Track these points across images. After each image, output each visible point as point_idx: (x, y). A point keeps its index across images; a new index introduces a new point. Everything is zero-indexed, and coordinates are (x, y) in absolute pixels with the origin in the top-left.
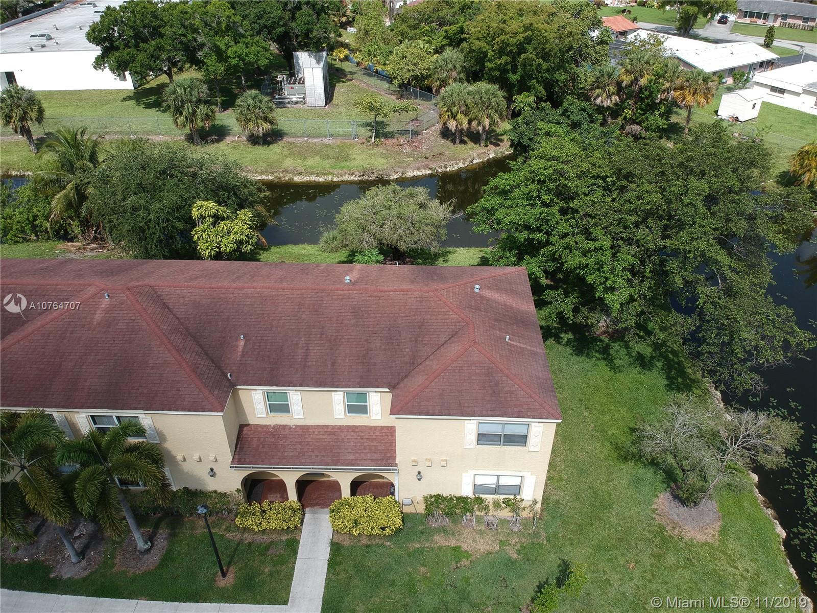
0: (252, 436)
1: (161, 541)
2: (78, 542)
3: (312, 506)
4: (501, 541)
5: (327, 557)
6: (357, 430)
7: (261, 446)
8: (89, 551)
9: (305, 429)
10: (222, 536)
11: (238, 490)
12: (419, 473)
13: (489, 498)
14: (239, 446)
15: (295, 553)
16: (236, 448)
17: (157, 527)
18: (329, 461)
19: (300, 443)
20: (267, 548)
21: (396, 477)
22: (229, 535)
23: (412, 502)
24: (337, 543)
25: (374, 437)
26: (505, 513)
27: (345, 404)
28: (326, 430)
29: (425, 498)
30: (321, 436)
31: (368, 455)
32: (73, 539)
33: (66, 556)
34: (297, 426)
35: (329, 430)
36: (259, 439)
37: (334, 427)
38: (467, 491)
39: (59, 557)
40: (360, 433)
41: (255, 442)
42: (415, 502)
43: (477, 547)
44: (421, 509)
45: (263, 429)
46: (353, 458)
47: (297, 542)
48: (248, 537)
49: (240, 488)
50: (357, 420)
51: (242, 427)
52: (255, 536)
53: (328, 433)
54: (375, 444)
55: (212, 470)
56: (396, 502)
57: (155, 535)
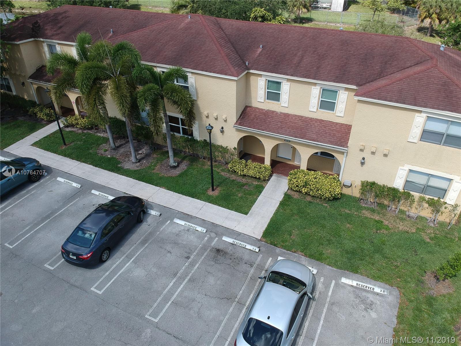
0: (251, 113)
1: (184, 166)
2: (139, 155)
3: (278, 173)
4: (418, 228)
5: (281, 200)
6: (322, 123)
7: (256, 119)
8: (143, 160)
9: (287, 115)
10: (219, 173)
11: (235, 148)
12: (364, 159)
13: (416, 195)
14: (242, 116)
15: (260, 192)
16: (240, 117)
17: (183, 159)
18: (298, 136)
19: (281, 122)
20: (243, 185)
21: (344, 159)
22: (222, 173)
23: (351, 185)
24: (289, 195)
25: (334, 128)
26: (426, 212)
27: (319, 99)
28: (301, 118)
29: (363, 183)
30: (296, 121)
31: (327, 137)
32: (137, 154)
33: (130, 160)
34: (281, 113)
35: (302, 119)
36: (255, 115)
37: (306, 118)
38: (399, 184)
39: (127, 159)
40: (324, 125)
41: (253, 116)
42: (353, 186)
43: (397, 226)
44: (356, 193)
45: (259, 110)
46: (316, 137)
47: (263, 188)
48: (233, 177)
49: (236, 147)
50: (325, 115)
51: (247, 107)
52: (238, 178)
53: (302, 120)
54: (334, 132)
55: (222, 128)
56: (339, 180)
57: (181, 163)
